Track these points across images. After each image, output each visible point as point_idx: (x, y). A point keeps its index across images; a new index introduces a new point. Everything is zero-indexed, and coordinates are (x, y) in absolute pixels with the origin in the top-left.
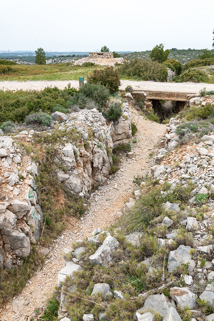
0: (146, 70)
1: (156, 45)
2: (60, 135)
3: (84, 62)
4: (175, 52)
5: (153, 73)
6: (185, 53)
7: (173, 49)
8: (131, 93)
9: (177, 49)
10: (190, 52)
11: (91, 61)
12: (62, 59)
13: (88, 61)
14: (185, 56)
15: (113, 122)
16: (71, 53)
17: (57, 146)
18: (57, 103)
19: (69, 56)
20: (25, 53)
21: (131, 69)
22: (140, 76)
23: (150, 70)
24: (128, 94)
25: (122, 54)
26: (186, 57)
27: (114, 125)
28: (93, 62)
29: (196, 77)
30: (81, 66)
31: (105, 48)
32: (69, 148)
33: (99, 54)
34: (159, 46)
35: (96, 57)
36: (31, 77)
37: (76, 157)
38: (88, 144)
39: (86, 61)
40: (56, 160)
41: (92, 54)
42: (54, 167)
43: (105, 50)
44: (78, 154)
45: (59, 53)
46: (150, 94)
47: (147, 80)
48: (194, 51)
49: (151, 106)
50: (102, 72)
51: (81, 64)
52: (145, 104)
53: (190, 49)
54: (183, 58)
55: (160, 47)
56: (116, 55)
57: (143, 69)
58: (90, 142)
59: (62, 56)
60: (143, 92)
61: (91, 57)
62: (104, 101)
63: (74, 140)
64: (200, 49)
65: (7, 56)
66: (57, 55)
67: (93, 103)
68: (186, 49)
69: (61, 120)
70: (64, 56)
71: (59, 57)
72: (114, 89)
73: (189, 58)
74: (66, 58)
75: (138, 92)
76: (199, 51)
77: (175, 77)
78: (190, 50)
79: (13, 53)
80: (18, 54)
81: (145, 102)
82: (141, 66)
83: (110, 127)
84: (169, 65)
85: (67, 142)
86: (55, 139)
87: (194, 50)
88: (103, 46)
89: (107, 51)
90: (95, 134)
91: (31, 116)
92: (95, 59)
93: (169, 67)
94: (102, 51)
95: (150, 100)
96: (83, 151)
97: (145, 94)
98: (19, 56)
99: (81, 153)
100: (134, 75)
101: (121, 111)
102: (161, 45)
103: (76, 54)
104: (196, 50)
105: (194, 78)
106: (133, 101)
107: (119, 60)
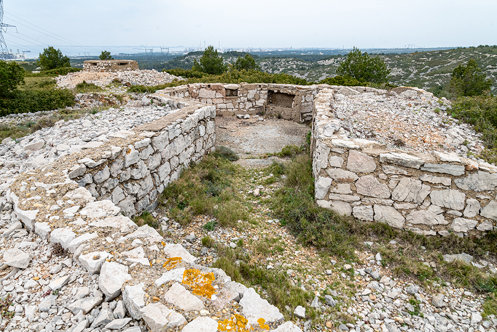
20: (310, 51)
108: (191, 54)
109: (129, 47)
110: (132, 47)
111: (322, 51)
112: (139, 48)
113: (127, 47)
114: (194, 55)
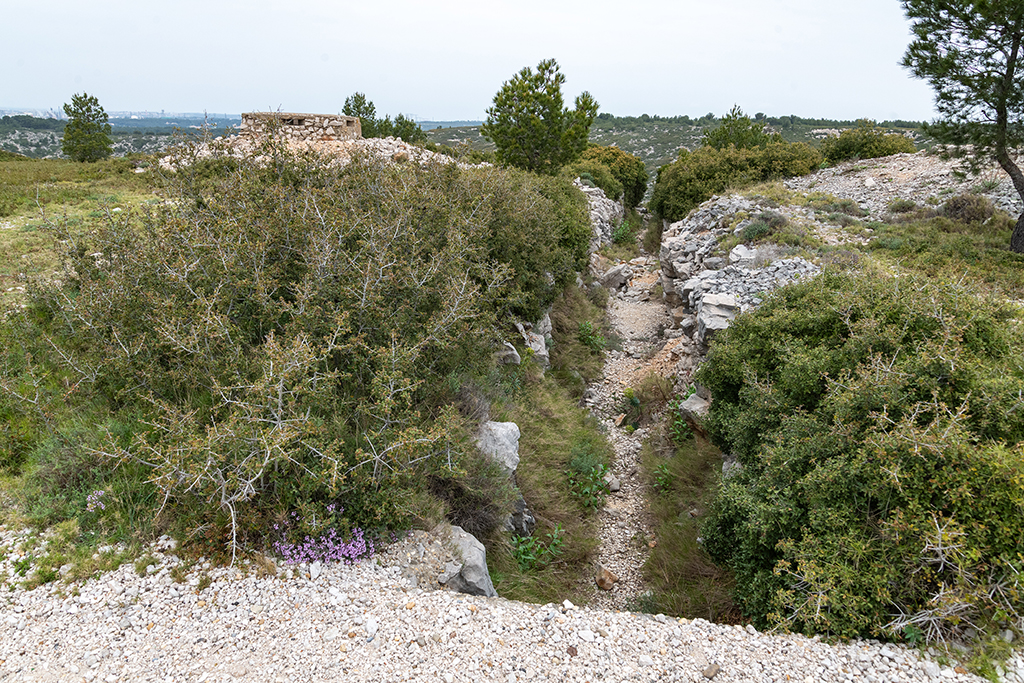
1: (517, 70)
4: (608, 124)
6: (633, 125)
10: (647, 124)
14: (635, 135)
26: (637, 137)
33: (289, 122)
34: (535, 72)
41: (253, 118)
48: (657, 122)
53: (646, 115)
54: (630, 137)
55: (540, 79)
64: (671, 116)
65: (154, 126)
68: (637, 115)
73: (644, 140)
76: (670, 121)
77: (623, 226)
78: (645, 118)
79: (176, 120)
80: (189, 122)
84: (595, 173)
87: (656, 118)
88: (351, 94)
93: (598, 184)
102: (545, 67)
104: (661, 117)
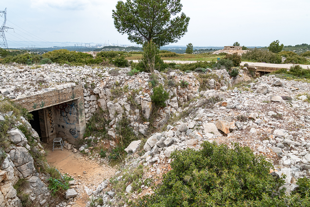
0: (260, 56)
2: (209, 75)
3: (220, 52)
4: (305, 47)
5: (265, 57)
7: (303, 44)
8: (247, 67)
9: (307, 45)
11: (225, 52)
12: (201, 52)
13: (223, 52)
15: (233, 77)
16: (208, 47)
17: (207, 79)
18: (208, 66)
19: (208, 50)
20: (173, 47)
21: (251, 55)
22: (256, 59)
23: (263, 56)
24: (246, 68)
25: (253, 49)
27: (234, 79)
28: (226, 53)
29: (295, 61)
30: (218, 55)
31: (237, 43)
32: (212, 80)
33: (232, 47)
34: (276, 41)
35: (229, 49)
36: (187, 59)
37: (215, 84)
38: (220, 81)
39: (221, 52)
40: (207, 85)
41: (226, 47)
42: (205, 87)
43: (237, 44)
44: (216, 83)
45: (199, 48)
46: (259, 68)
47: (260, 62)
49: (259, 75)
50: (231, 55)
51: (218, 54)
52: (255, 74)
56: (244, 48)
57: (258, 56)
58: (221, 80)
59: (202, 50)
60: (255, 67)
61: (225, 49)
62: (229, 67)
63: (214, 78)
66: (198, 49)
67: (224, 67)
69: (209, 71)
70: (203, 50)
71: (199, 50)
72: (237, 64)
74: (204, 51)
75: (252, 67)
81: (256, 73)
82: (257, 53)
83: (231, 79)
85: (212, 78)
86: (207, 77)
88: (235, 42)
89: (239, 45)
90: (224, 78)
91: (198, 69)
92: (228, 51)
94: (234, 45)
95: (259, 72)
96: (218, 83)
97: (256, 68)
98: (169, 49)
99: (217, 84)
100: (252, 59)
101: (238, 72)
102: (277, 41)
103: (213, 49)
105: (293, 61)
106: (248, 72)
107: (245, 52)
108: (105, 47)
109: (59, 42)
110: (61, 43)
111: (181, 48)
112: (65, 43)
113: (57, 42)
114: (108, 48)
